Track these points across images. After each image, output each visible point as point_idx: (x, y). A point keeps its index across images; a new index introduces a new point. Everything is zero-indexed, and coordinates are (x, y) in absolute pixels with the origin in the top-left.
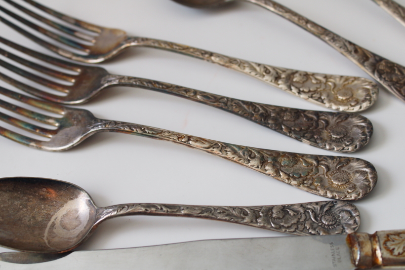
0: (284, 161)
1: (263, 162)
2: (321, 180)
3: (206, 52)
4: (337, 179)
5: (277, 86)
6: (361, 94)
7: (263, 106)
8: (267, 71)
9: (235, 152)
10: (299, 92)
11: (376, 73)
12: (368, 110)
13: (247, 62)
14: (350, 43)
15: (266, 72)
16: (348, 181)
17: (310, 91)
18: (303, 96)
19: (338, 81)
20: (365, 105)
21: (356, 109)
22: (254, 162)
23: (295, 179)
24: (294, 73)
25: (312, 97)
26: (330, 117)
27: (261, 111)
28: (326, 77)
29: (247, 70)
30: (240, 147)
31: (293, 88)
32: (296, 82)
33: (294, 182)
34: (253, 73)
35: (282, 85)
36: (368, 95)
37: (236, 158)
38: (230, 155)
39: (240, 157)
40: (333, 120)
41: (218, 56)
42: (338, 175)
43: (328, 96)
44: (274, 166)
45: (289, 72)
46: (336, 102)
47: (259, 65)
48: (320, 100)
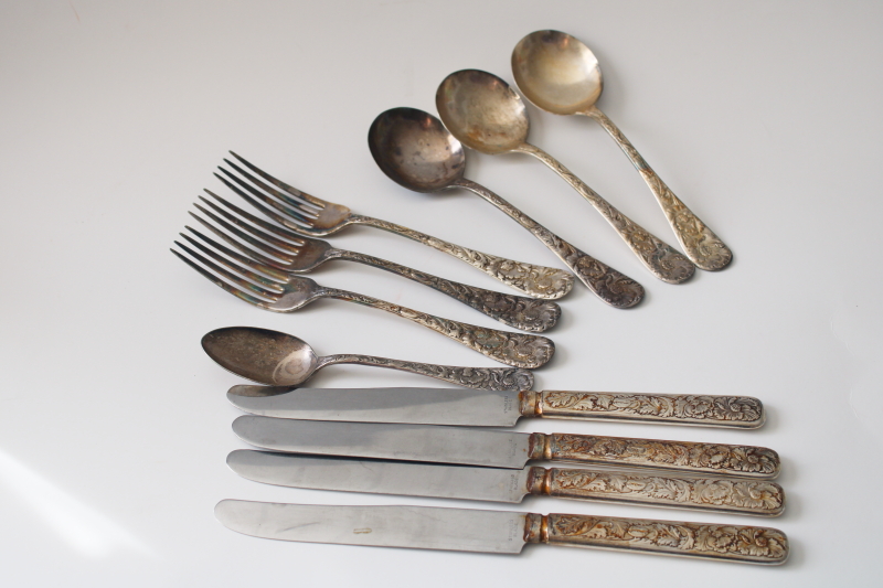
0: (480, 335)
1: (462, 334)
2: (508, 352)
3: (424, 236)
4: (522, 352)
6: (558, 284)
7: (468, 287)
8: (478, 257)
9: (438, 323)
10: (504, 279)
12: (562, 299)
13: (461, 248)
14: (557, 238)
15: (476, 258)
16: (530, 354)
17: (514, 278)
18: (507, 282)
19: (541, 272)
20: (560, 294)
21: (552, 297)
22: (454, 333)
23: (486, 349)
24: (502, 261)
25: (515, 284)
26: (528, 302)
27: (467, 291)
28: (531, 267)
29: (460, 255)
30: (443, 320)
31: (499, 274)
32: (503, 269)
33: (485, 352)
34: (465, 258)
35: (490, 271)
36: (564, 285)
37: (439, 329)
38: (434, 325)
39: (442, 327)
40: (529, 305)
41: (435, 240)
42: (524, 349)
44: (470, 337)
45: (498, 260)
46: (536, 289)
47: (471, 251)
48: (522, 287)
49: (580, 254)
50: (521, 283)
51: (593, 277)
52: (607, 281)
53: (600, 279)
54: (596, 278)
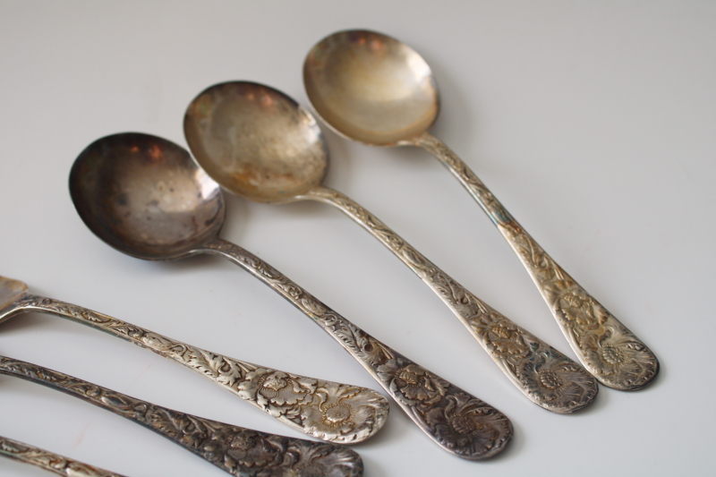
3: (136, 330)
5: (236, 392)
6: (360, 415)
7: (201, 422)
8: (225, 368)
10: (267, 406)
11: (392, 384)
12: (367, 442)
13: (196, 350)
15: (222, 369)
17: (285, 405)
18: (273, 412)
19: (333, 392)
20: (363, 434)
21: (348, 440)
24: (268, 373)
25: (285, 415)
26: (305, 449)
27: (198, 429)
28: (316, 384)
29: (194, 363)
31: (259, 397)
32: (267, 388)
34: (202, 369)
35: (244, 392)
36: (372, 418)
40: (307, 454)
41: (154, 336)
43: (311, 416)
45: (259, 372)
46: (322, 425)
47: (215, 356)
48: (297, 420)
49: (400, 362)
50: (297, 413)
51: (423, 402)
52: (447, 409)
53: (435, 405)
54: (428, 405)
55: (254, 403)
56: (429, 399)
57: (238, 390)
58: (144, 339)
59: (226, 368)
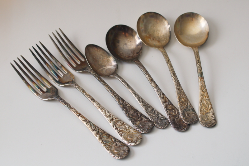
5: (109, 123)
10: (115, 129)
15: (109, 116)
17: (119, 130)
25: (119, 132)
31: (115, 126)
32: (117, 124)
43: (124, 135)
47: (109, 112)
48: (121, 135)
49: (169, 103)
50: (121, 133)
51: (171, 114)
52: (176, 117)
53: (174, 116)
54: (172, 115)
55: (113, 127)
56: (173, 114)
57: (111, 123)
58: (94, 103)
59: (110, 116)
